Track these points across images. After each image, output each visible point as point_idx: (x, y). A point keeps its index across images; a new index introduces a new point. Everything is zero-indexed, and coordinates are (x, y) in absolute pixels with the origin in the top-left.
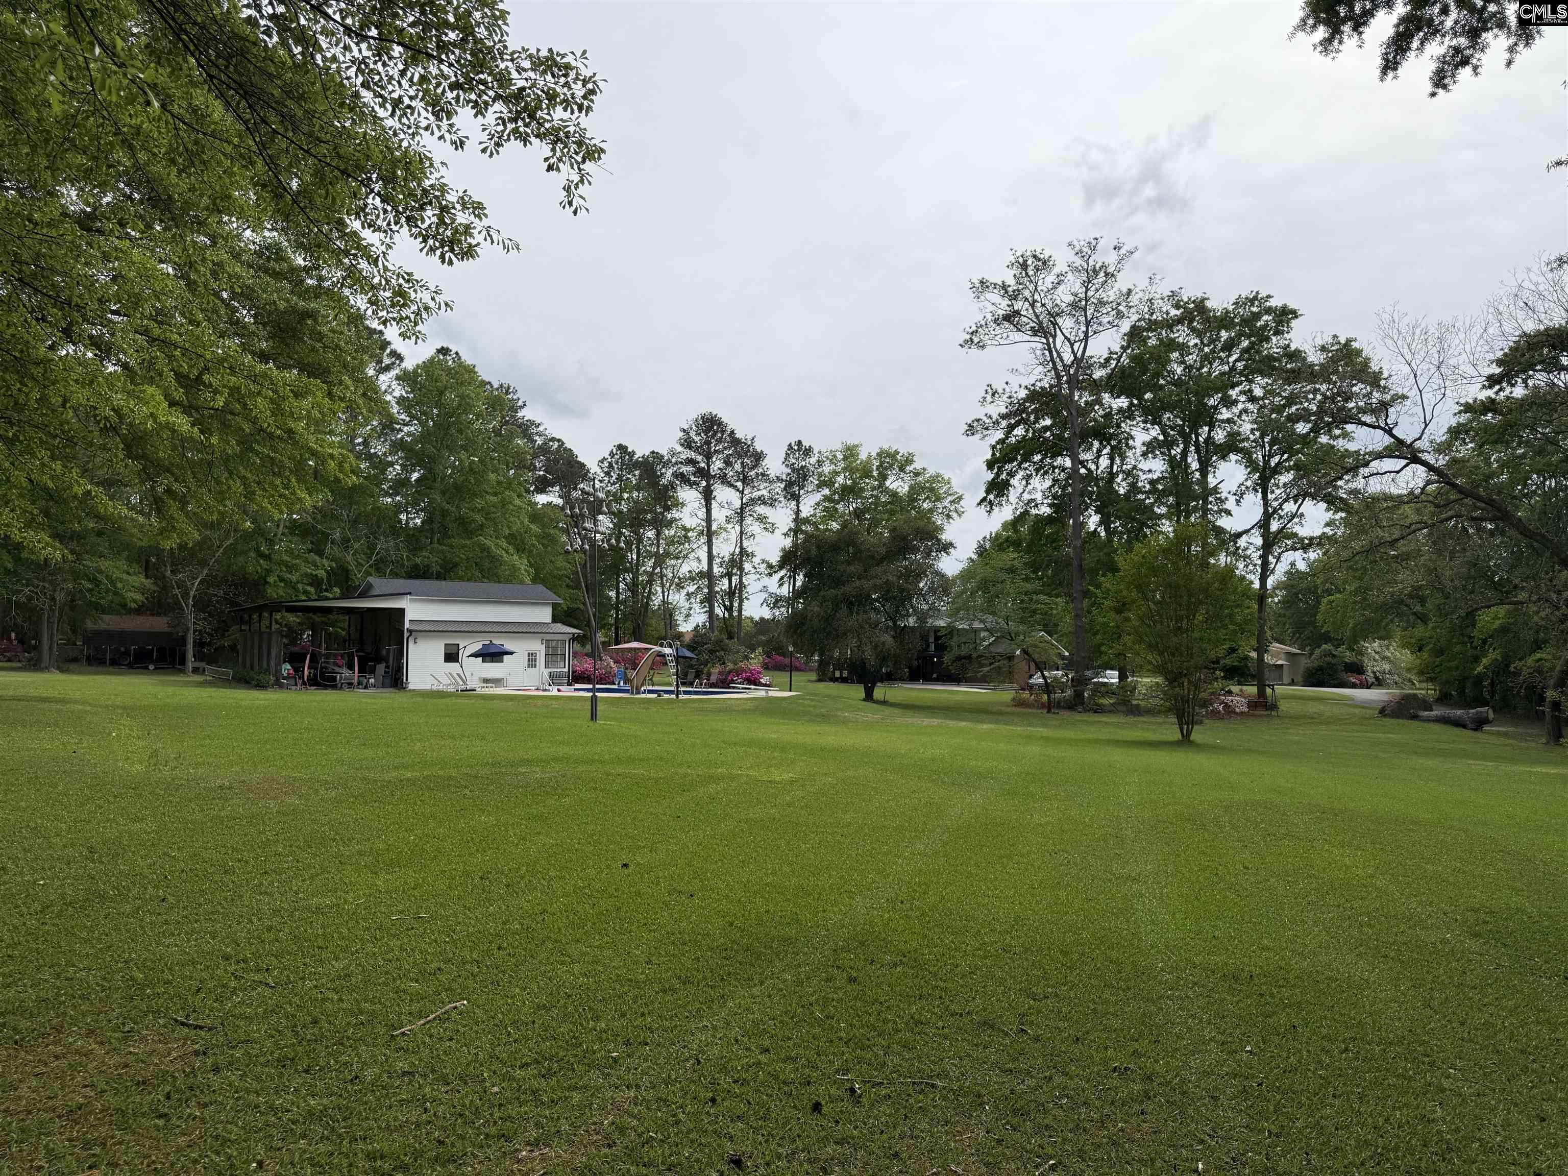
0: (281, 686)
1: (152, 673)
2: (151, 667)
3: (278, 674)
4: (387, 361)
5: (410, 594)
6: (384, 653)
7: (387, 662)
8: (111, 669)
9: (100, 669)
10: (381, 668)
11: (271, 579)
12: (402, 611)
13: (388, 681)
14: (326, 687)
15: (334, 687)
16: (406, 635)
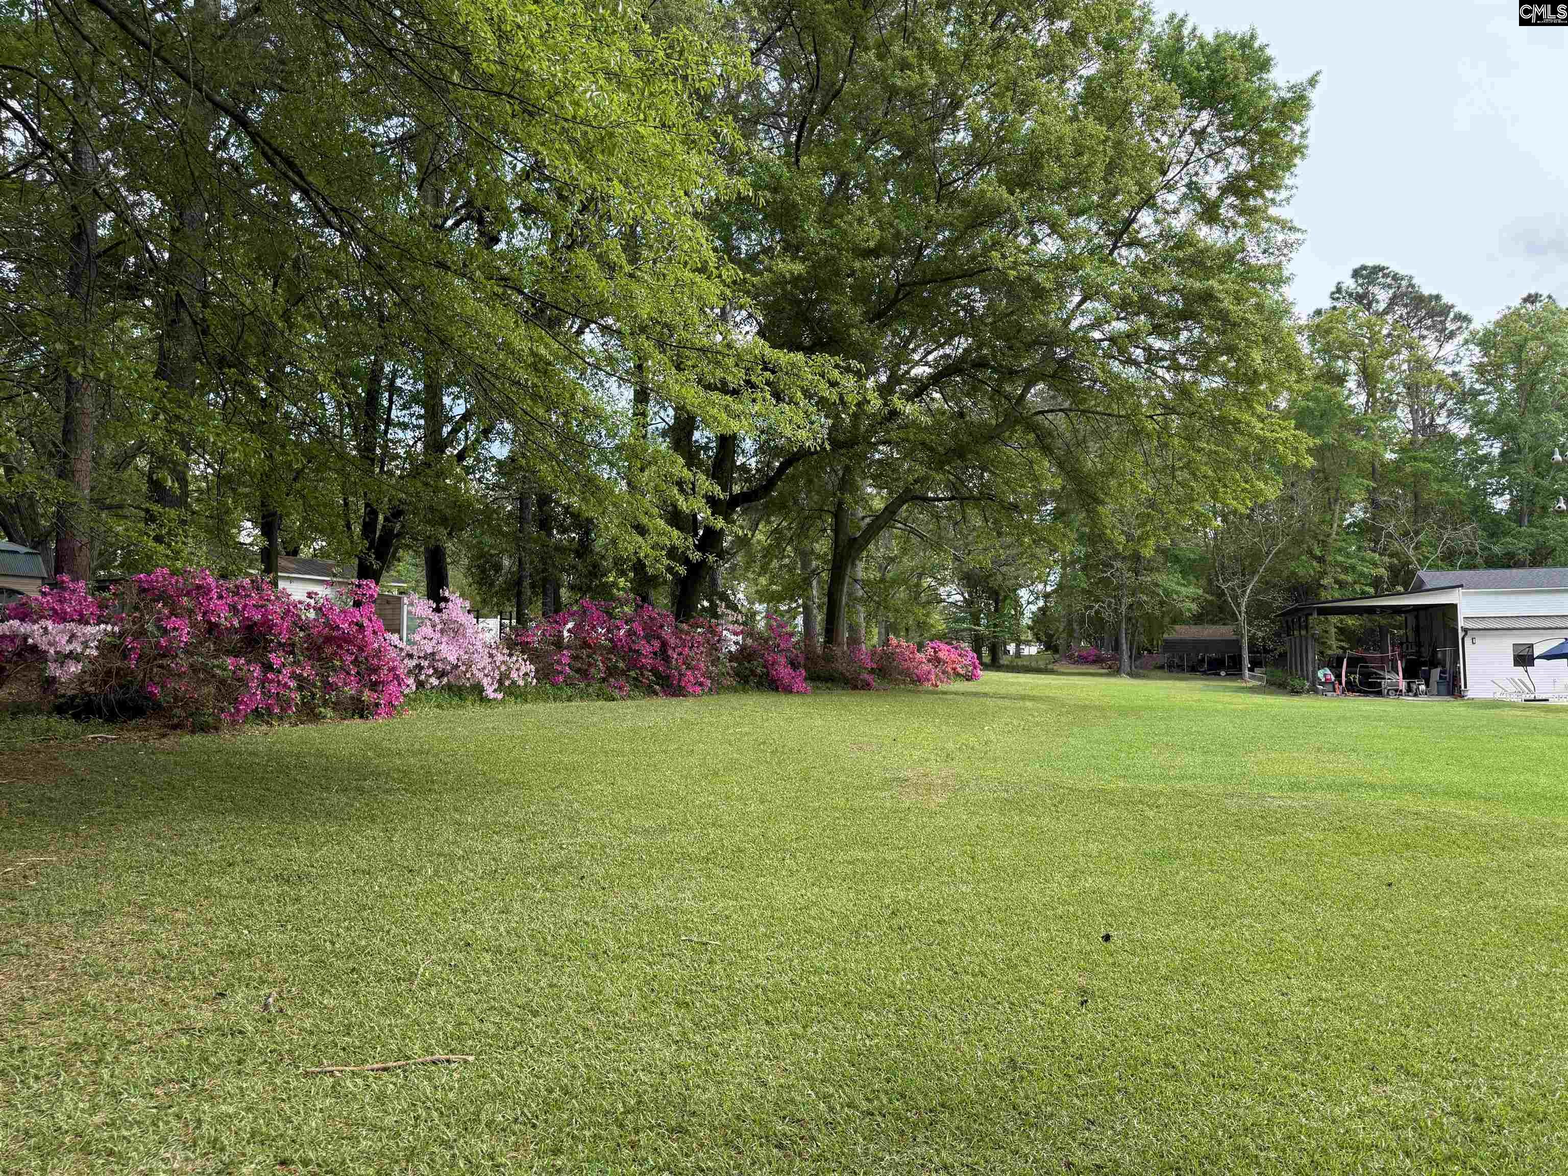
0: (1316, 692)
1: (1223, 679)
2: (1223, 673)
3: (1315, 680)
4: (1451, 326)
5: (1461, 586)
6: (1440, 655)
7: (1444, 666)
8: (1188, 675)
9: (1181, 675)
10: (1436, 673)
11: (1324, 582)
12: (1454, 607)
13: (1443, 688)
14: (1366, 693)
15: (1379, 694)
16: (1461, 634)
